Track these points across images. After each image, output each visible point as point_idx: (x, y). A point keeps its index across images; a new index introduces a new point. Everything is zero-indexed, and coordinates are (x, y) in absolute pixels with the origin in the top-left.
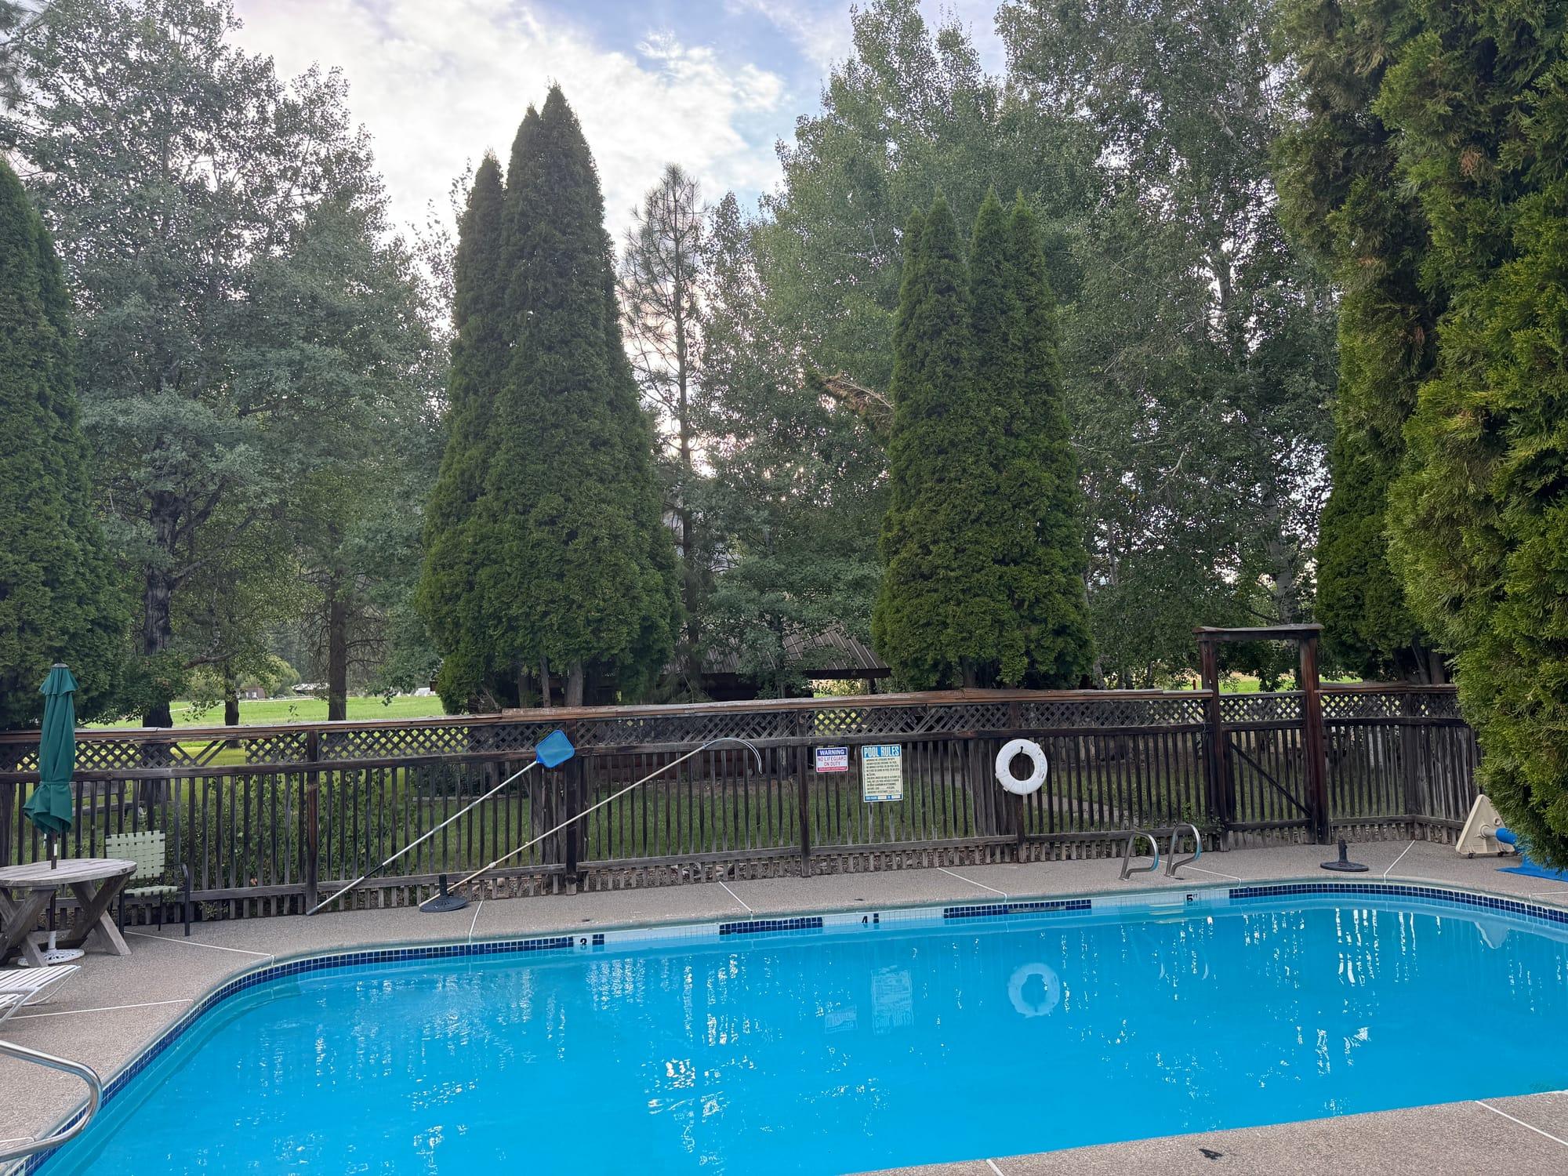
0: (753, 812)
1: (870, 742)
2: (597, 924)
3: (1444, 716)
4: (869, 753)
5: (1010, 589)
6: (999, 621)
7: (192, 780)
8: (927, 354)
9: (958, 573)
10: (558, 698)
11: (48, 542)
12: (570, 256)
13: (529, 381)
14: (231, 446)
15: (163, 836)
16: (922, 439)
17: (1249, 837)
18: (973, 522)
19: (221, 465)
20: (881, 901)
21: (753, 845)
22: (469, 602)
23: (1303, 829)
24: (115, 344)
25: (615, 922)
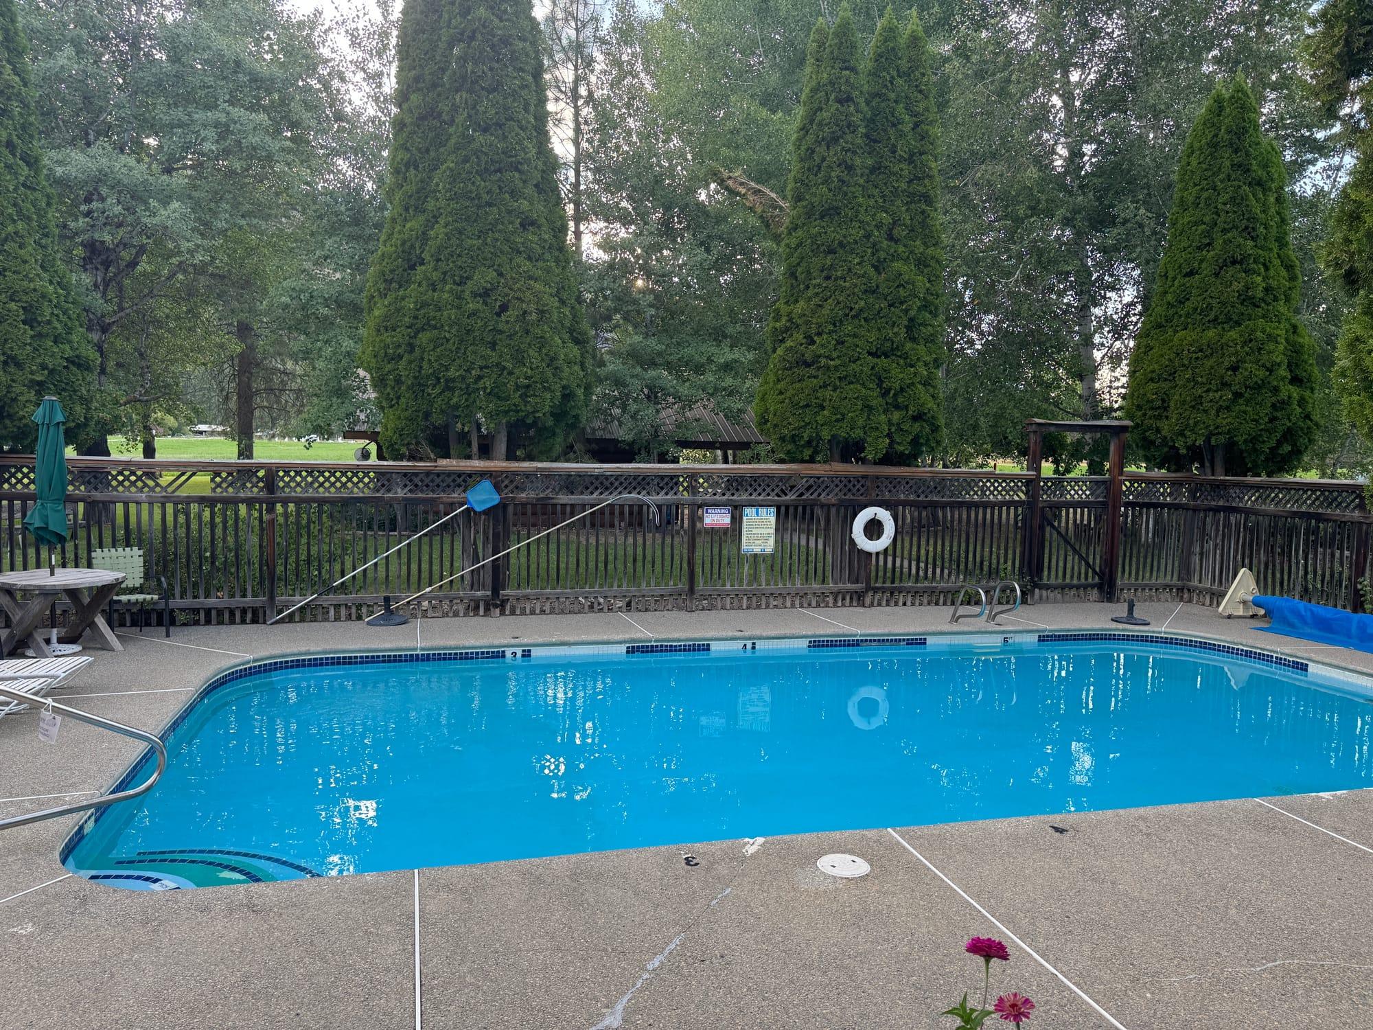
0: (649, 558)
1: (751, 504)
2: (526, 641)
3: (1221, 503)
4: (749, 512)
5: (880, 379)
6: (868, 406)
7: (163, 505)
8: (824, 159)
9: (838, 362)
10: (485, 451)
11: (25, 283)
12: (505, 41)
13: (466, 160)
14: (165, 203)
15: (141, 552)
16: (814, 239)
17: (1052, 595)
18: (854, 317)
19: (156, 221)
20: (758, 632)
21: (648, 584)
22: (410, 362)
23: (1095, 591)
24: (48, 95)
25: (540, 640)
